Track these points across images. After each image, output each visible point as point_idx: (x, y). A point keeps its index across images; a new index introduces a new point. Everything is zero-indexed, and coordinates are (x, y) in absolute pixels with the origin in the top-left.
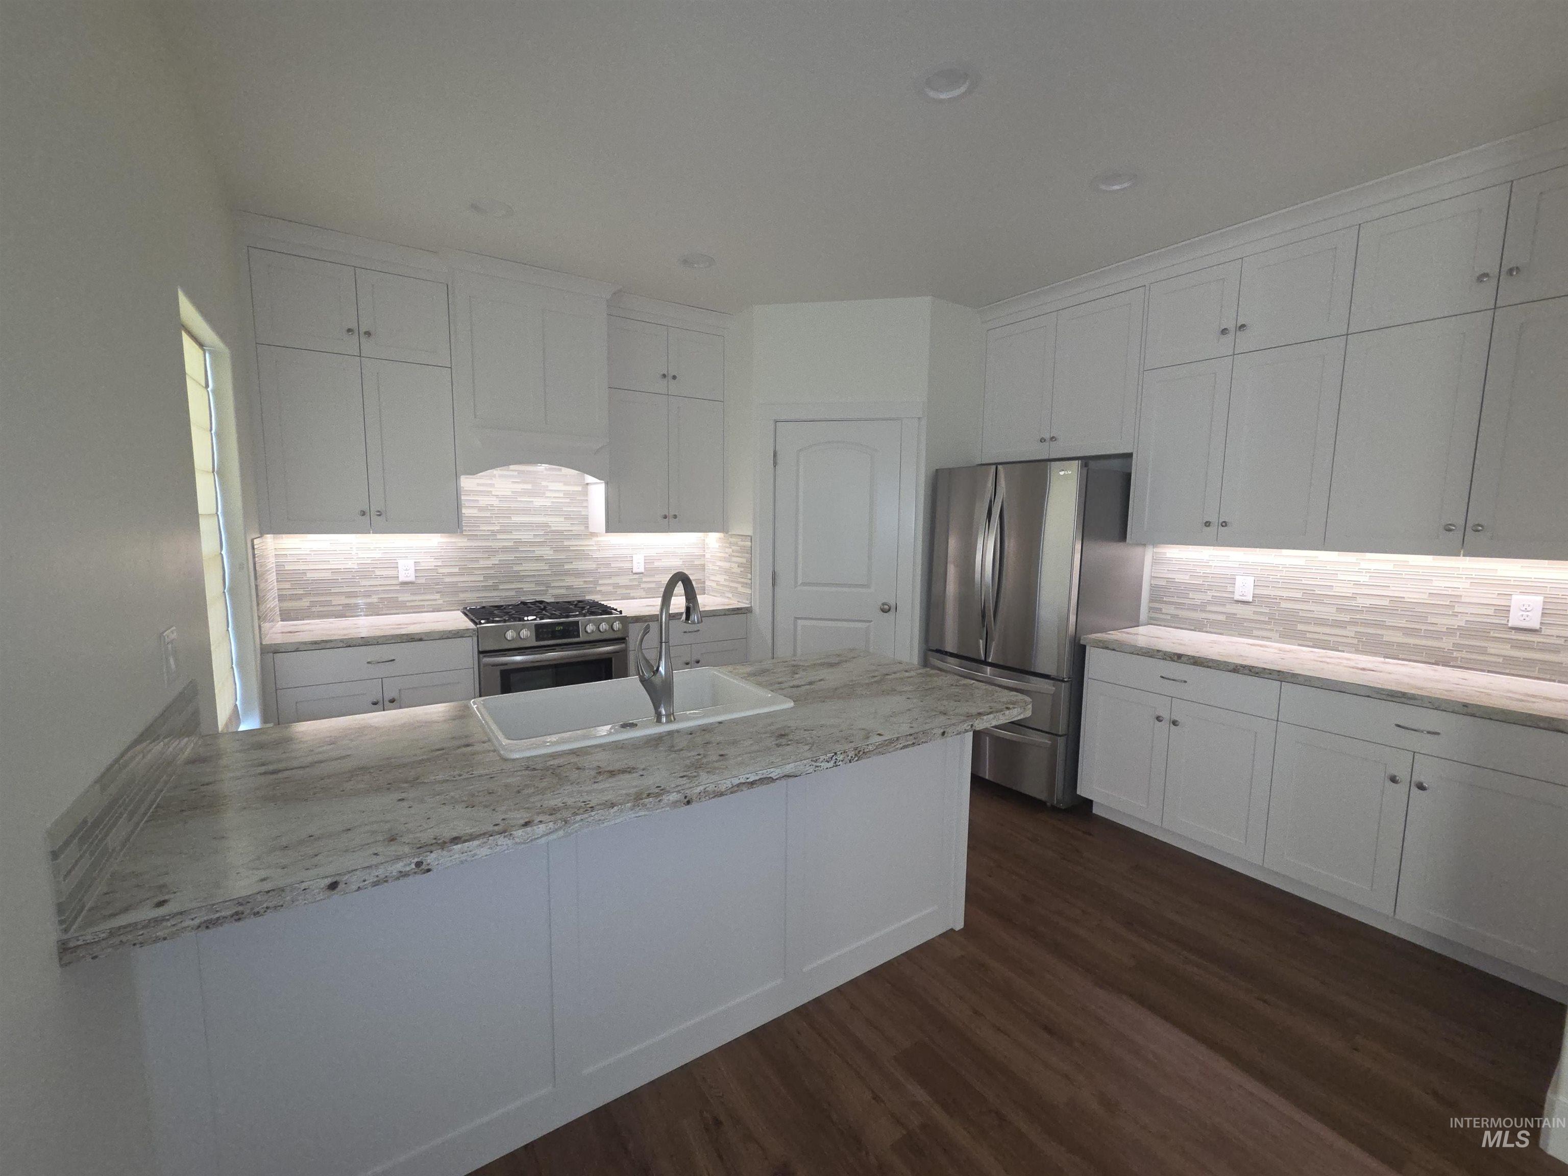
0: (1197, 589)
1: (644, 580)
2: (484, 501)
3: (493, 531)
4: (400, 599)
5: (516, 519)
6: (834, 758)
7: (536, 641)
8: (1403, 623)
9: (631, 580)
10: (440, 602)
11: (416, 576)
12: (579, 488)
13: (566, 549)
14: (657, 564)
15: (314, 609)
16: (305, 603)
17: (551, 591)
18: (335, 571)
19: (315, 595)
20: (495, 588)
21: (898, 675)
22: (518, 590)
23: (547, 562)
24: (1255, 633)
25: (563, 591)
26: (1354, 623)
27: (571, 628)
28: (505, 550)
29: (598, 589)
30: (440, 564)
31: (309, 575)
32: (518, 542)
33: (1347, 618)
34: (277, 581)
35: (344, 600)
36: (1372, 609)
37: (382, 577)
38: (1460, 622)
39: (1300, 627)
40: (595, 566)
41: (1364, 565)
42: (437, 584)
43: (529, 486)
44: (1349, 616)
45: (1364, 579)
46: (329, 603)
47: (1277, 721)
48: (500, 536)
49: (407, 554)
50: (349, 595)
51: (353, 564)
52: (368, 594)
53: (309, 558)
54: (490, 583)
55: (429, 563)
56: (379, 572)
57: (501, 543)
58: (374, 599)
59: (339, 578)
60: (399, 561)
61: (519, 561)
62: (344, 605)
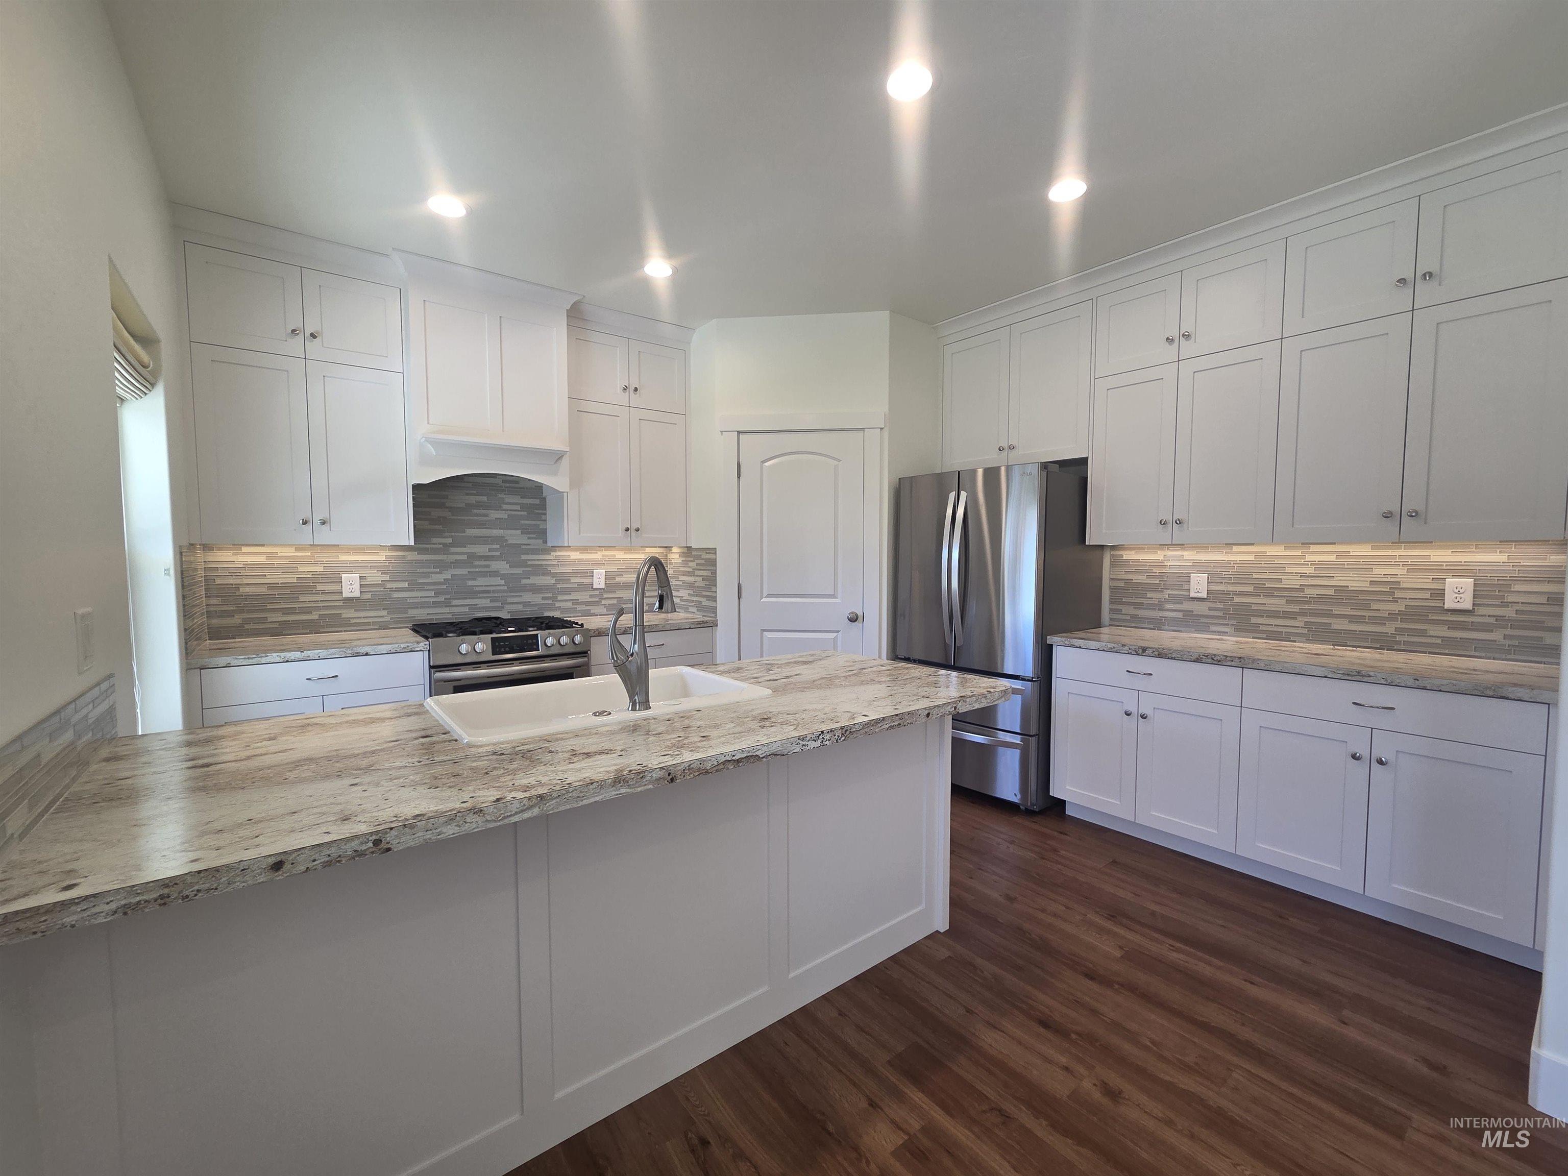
0: (1155, 588)
1: (605, 596)
3: (445, 545)
4: (344, 616)
6: (821, 737)
7: (493, 655)
8: (1348, 611)
9: (591, 596)
10: (388, 619)
11: (361, 592)
12: (537, 501)
13: (524, 564)
14: (618, 579)
15: (247, 627)
16: (237, 620)
17: (508, 607)
18: (271, 586)
19: (249, 611)
20: (447, 604)
21: (874, 669)
22: (473, 607)
23: (503, 576)
24: (1213, 628)
25: (520, 607)
26: (1303, 613)
27: (530, 641)
29: (557, 605)
30: (386, 580)
31: (243, 590)
32: (472, 556)
33: (1295, 608)
34: (206, 597)
35: (280, 617)
36: (1320, 599)
37: (324, 593)
38: (1400, 607)
39: (1254, 620)
40: (553, 581)
41: (1309, 558)
42: (383, 600)
43: (485, 498)
44: (1298, 608)
45: (1310, 570)
46: (264, 620)
47: (1241, 707)
48: (453, 550)
49: (351, 568)
50: (286, 611)
51: (291, 579)
52: (308, 611)
53: (243, 572)
54: (441, 599)
55: (376, 577)
56: (320, 587)
57: (453, 558)
58: (314, 616)
59: (276, 593)
60: (343, 576)
61: (473, 576)
62: (281, 623)
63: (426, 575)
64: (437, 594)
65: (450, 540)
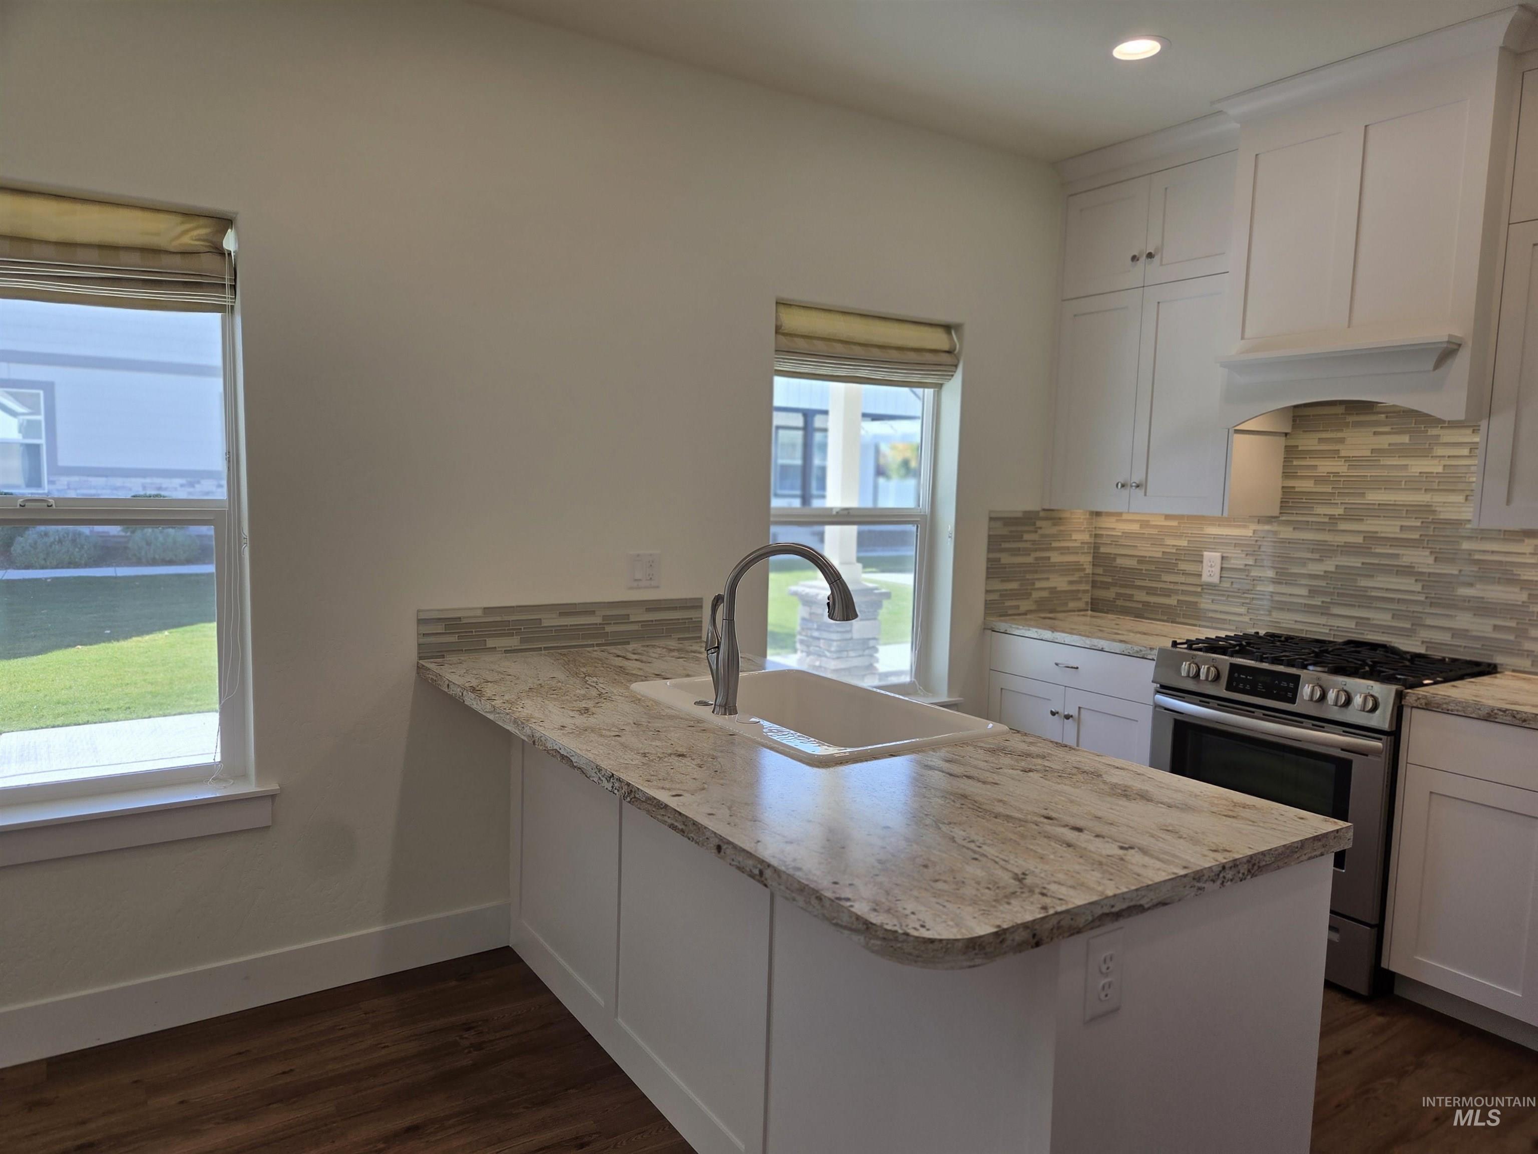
2: (1325, 467)
3: (1332, 517)
4: (1202, 606)
5: (1374, 497)
10: (1247, 619)
11: (1222, 578)
13: (1464, 557)
15: (1118, 603)
16: (1110, 594)
17: (1425, 634)
18: (1141, 560)
19: (1122, 586)
20: (1323, 610)
22: (1361, 622)
23: (1418, 575)
28: (1348, 549)
30: (1251, 562)
31: (1120, 561)
32: (1372, 538)
34: (1092, 564)
35: (1141, 596)
37: (1185, 573)
42: (1244, 592)
43: (1405, 439)
46: (1131, 598)
48: (1343, 526)
49: (1216, 543)
50: (1151, 591)
51: (1156, 553)
52: (1167, 593)
53: (1123, 541)
54: (1317, 601)
55: (1238, 560)
56: (1182, 566)
57: (1341, 539)
58: (1172, 601)
59: (1144, 568)
60: (1205, 553)
61: (1371, 570)
62: (1146, 604)
63: (1303, 562)
64: (1313, 592)
65: (1339, 511)
